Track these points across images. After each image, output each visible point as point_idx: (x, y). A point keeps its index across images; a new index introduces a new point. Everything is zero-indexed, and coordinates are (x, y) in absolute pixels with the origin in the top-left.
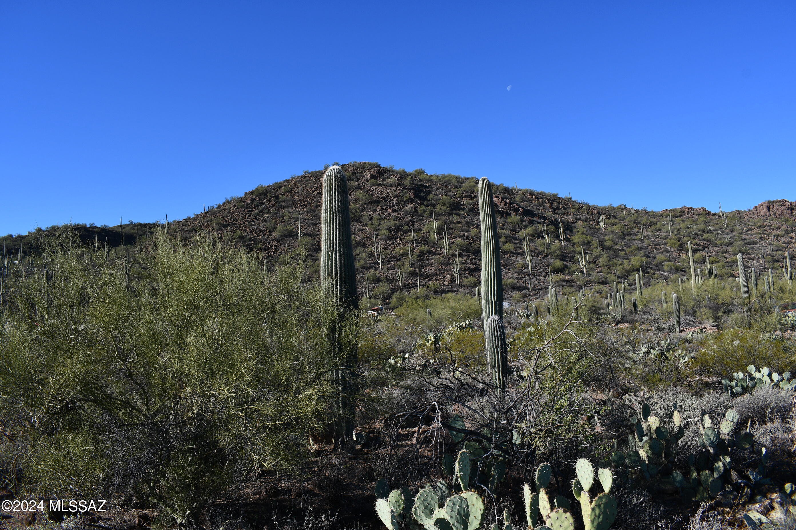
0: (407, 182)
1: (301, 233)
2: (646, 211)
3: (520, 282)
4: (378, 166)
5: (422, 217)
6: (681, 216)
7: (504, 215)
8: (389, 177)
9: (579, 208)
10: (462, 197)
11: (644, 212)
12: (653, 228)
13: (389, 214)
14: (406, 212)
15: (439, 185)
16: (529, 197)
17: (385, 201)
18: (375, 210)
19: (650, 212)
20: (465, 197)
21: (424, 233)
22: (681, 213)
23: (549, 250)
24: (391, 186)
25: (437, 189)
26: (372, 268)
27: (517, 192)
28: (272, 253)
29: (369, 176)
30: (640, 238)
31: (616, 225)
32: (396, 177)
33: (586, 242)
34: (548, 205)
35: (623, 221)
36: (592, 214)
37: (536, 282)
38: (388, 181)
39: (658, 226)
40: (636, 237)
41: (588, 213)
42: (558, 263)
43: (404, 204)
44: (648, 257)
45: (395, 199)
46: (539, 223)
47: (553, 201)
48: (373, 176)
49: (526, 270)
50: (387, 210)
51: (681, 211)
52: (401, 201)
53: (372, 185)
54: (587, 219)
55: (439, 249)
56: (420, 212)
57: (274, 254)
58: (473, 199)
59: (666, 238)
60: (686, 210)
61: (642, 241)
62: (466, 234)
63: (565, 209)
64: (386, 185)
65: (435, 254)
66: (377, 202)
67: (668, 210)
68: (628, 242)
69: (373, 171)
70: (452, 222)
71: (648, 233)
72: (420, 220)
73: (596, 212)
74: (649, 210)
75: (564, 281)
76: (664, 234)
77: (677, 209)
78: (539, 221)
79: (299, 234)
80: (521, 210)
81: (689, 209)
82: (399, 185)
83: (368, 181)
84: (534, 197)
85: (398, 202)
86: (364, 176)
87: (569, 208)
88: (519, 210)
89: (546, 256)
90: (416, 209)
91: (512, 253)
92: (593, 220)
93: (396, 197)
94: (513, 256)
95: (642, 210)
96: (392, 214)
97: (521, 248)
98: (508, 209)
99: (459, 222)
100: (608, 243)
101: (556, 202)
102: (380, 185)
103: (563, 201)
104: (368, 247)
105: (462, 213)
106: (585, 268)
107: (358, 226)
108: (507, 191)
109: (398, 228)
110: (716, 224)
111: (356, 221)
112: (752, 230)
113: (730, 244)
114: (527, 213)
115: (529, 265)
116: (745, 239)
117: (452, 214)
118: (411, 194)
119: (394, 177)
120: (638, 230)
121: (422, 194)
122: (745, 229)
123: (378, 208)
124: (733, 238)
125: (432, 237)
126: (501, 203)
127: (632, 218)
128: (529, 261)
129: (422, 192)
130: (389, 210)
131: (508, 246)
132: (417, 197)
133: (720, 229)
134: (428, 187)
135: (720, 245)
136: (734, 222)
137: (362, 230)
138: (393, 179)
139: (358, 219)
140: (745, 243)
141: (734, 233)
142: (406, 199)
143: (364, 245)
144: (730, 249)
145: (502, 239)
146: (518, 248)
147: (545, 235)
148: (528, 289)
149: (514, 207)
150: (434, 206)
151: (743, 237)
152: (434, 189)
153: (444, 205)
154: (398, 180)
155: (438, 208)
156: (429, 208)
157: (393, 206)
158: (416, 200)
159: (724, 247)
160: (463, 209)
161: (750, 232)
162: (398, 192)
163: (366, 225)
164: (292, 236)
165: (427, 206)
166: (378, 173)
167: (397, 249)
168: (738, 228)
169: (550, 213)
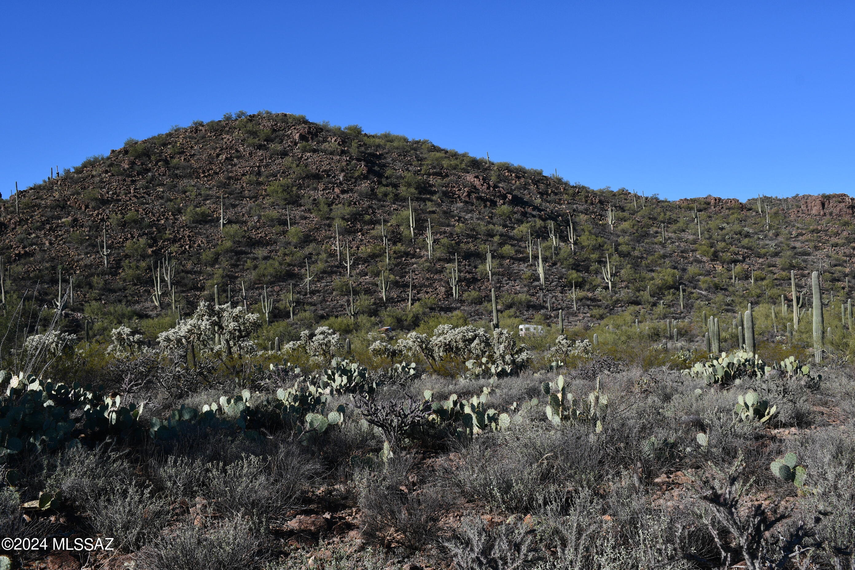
0: (354, 150)
1: (224, 219)
2: (657, 199)
3: (534, 299)
4: (304, 121)
5: (384, 201)
6: (705, 209)
7: (488, 203)
8: (325, 140)
9: (574, 195)
10: (429, 175)
11: (654, 201)
12: (674, 227)
13: (338, 196)
14: (361, 195)
15: (395, 155)
16: (507, 174)
17: (328, 176)
18: (316, 189)
19: (663, 201)
20: (435, 174)
21: (391, 225)
22: (705, 206)
23: (559, 257)
24: (332, 153)
25: (394, 160)
26: (335, 273)
27: (489, 167)
28: (187, 247)
29: (297, 137)
30: (661, 242)
31: (625, 221)
32: (335, 141)
33: (597, 246)
34: (532, 187)
35: (634, 214)
36: (592, 204)
37: (554, 300)
38: (325, 145)
39: (681, 224)
40: (656, 240)
41: (586, 201)
42: (574, 275)
43: (355, 182)
44: (675, 268)
45: (343, 174)
46: (534, 216)
47: (538, 181)
48: (303, 137)
49: (537, 283)
50: (333, 190)
51: (705, 203)
52: (350, 177)
53: (304, 150)
54: (586, 210)
55: (418, 250)
56: (380, 195)
57: (190, 247)
58: (443, 177)
59: (695, 242)
60: (713, 202)
61: (663, 245)
62: (448, 229)
63: (556, 194)
64: (324, 151)
65: (414, 256)
66: (317, 177)
67: (687, 200)
68: (647, 246)
69: (302, 130)
70: (424, 211)
71: (670, 234)
72: (382, 206)
73: (597, 201)
74: (661, 198)
75: (588, 299)
76: (691, 237)
77: (699, 199)
78: (534, 213)
79: (221, 221)
80: (510, 197)
81: (716, 200)
82: (343, 152)
83: (296, 144)
84: (513, 175)
85: (346, 179)
86: (288, 136)
87: (561, 193)
88: (506, 197)
89: (554, 264)
90: (373, 190)
91: (512, 258)
92: (595, 213)
93: (343, 171)
94: (513, 263)
95: (652, 198)
96: (342, 196)
97: (521, 252)
98: (493, 195)
99: (434, 212)
100: (624, 248)
101: (543, 183)
102: (314, 151)
103: (552, 183)
104: (321, 243)
105: (434, 198)
106: (610, 283)
107: (298, 212)
108: (476, 164)
109: (355, 217)
110: (755, 224)
111: (293, 204)
112: (802, 235)
113: (776, 254)
114: (517, 201)
115: (542, 276)
116: (794, 248)
117: (424, 200)
118: (362, 168)
119: (333, 140)
120: (655, 229)
121: (376, 168)
122: (794, 233)
123: (321, 186)
124: (779, 246)
125: (406, 232)
126: (482, 185)
127: (645, 211)
128: (540, 271)
129: (374, 164)
130: (337, 190)
131: (507, 249)
132: (370, 171)
133: (761, 231)
134: (380, 157)
135: (765, 255)
136: (777, 222)
137: (306, 218)
138: (333, 143)
139: (295, 202)
140: (796, 254)
141: (780, 239)
142: (356, 174)
143: (315, 240)
144: (778, 261)
145: (496, 239)
146: (517, 252)
147: (552, 236)
148: (547, 309)
149: (500, 192)
150: (396, 186)
151: (792, 244)
152: (389, 160)
153: (409, 185)
154: (339, 144)
155: (403, 190)
156: (390, 189)
157: (341, 183)
158: (371, 176)
159: (769, 257)
160: (434, 193)
161: (800, 238)
162: (344, 164)
163: (309, 210)
164: (207, 222)
165: (387, 186)
166: (309, 133)
167: (362, 248)
168: (785, 231)
169: (539, 200)
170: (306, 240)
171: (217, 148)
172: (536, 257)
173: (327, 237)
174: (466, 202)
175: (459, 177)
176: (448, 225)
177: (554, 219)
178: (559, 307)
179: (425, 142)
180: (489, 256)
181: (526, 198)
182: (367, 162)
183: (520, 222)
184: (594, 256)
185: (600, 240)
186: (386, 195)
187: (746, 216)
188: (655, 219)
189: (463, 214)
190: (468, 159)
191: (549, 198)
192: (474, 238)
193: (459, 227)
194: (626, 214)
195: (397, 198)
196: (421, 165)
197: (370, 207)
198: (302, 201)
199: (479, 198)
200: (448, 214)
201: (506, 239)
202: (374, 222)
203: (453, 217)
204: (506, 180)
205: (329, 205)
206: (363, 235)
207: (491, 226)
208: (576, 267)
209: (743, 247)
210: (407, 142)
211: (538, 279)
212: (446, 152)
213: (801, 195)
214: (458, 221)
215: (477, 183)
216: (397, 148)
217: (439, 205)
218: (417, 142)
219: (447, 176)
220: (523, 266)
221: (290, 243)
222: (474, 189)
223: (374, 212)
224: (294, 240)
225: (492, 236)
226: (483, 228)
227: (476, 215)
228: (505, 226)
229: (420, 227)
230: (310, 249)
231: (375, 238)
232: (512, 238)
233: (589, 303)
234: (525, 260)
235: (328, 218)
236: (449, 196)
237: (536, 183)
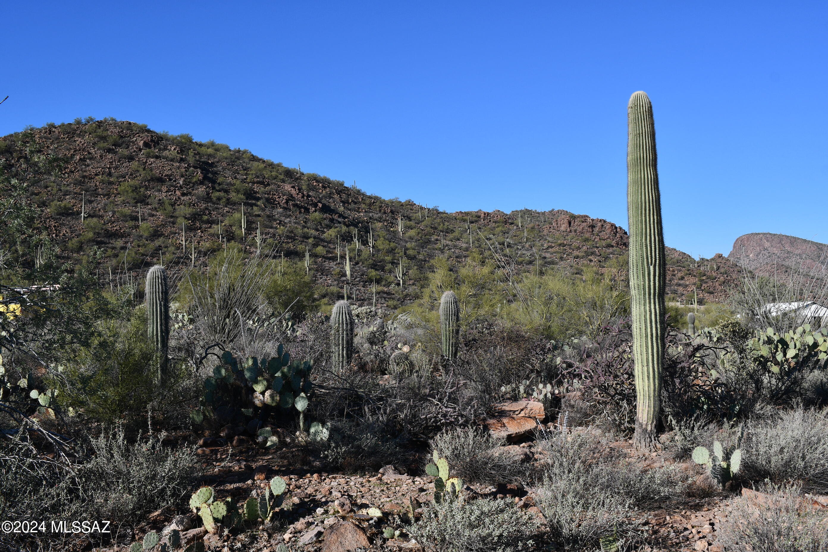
0: (191, 160)
1: (84, 213)
2: (437, 210)
3: (342, 291)
4: (144, 130)
5: (217, 204)
6: (476, 221)
7: (303, 210)
8: (165, 149)
9: (370, 205)
10: (254, 183)
11: (435, 212)
12: (451, 236)
13: (179, 198)
14: (198, 198)
15: (224, 164)
16: (315, 184)
17: (170, 180)
18: (160, 191)
19: (442, 213)
20: (258, 182)
21: (225, 225)
22: (476, 219)
23: (361, 258)
24: (172, 160)
25: (224, 169)
26: (182, 263)
27: (300, 177)
28: (54, 235)
29: (141, 143)
30: (440, 248)
31: (412, 229)
32: (175, 149)
33: (390, 250)
34: (336, 196)
35: (419, 224)
36: (385, 213)
37: (358, 292)
38: (166, 153)
39: (456, 234)
40: (436, 246)
41: (380, 211)
42: (373, 273)
43: (193, 187)
45: (182, 179)
46: (340, 223)
47: (341, 191)
48: (147, 145)
49: (344, 278)
50: (175, 192)
51: (476, 216)
52: (189, 182)
53: (148, 156)
54: (380, 218)
55: (248, 247)
56: (214, 199)
57: (56, 236)
58: (266, 186)
59: (467, 249)
60: (482, 215)
61: (442, 251)
62: (271, 230)
63: (355, 203)
64: (166, 158)
65: (245, 252)
66: (160, 180)
67: (462, 213)
68: (429, 251)
69: (146, 137)
70: (252, 215)
71: (447, 242)
72: (217, 208)
73: (389, 211)
74: (441, 210)
75: (384, 292)
76: (464, 245)
77: (471, 212)
78: (340, 220)
79: (82, 214)
80: (320, 205)
81: (485, 214)
82: (182, 160)
83: (140, 150)
84: (320, 185)
85: (186, 183)
86: (133, 142)
87: (359, 202)
88: (317, 205)
89: (357, 263)
90: (208, 194)
91: (323, 257)
92: (387, 221)
93: (182, 176)
94: (325, 261)
95: (433, 210)
96: (182, 198)
97: (331, 253)
98: (306, 203)
99: (259, 216)
100: (411, 252)
101: (344, 193)
102: (157, 157)
103: (352, 193)
104: (168, 237)
105: (259, 203)
106: (401, 281)
107: (146, 210)
108: (289, 174)
109: (195, 217)
110: (515, 236)
111: (141, 202)
112: (552, 247)
113: (530, 262)
114: (326, 209)
115: (348, 273)
116: (545, 258)
117: (252, 205)
118: (199, 175)
119: (173, 148)
120: (436, 237)
121: (210, 175)
122: (546, 246)
123: (164, 189)
124: (533, 256)
125: (238, 232)
126: (298, 194)
127: (427, 221)
128: (347, 268)
129: (208, 172)
130: (178, 193)
131: (320, 249)
132: (205, 178)
133: (520, 243)
134: (212, 165)
135: (521, 263)
136: (533, 236)
137: (153, 215)
138: (172, 151)
139: (143, 201)
140: (545, 263)
141: (534, 250)
142: (194, 180)
143: (162, 235)
144: (532, 267)
145: (311, 240)
146: (328, 252)
147: (356, 240)
148: (353, 299)
149: (312, 200)
150: (226, 191)
151: (543, 255)
152: (220, 168)
153: (238, 191)
154: (178, 153)
155: (233, 196)
156: (222, 194)
157: (181, 187)
158: (207, 182)
159: (525, 265)
160: (258, 199)
161: (550, 250)
162: (183, 170)
163: (156, 209)
164: (68, 215)
165: (219, 191)
166: (152, 141)
167: (202, 243)
168: (538, 244)
169: (342, 208)
170: (156, 234)
171: (71, 149)
172: (343, 257)
173: (172, 233)
174: (285, 208)
175: (279, 186)
176: (272, 227)
177: (356, 226)
178: (362, 298)
179: (245, 152)
180: (307, 255)
181: (332, 206)
182: (203, 169)
183: (329, 227)
184: (388, 258)
185: (392, 245)
186: (219, 199)
187: (509, 229)
188: (436, 228)
189: (283, 218)
190: (283, 169)
191: (350, 207)
192: (293, 239)
193: (281, 230)
194: (412, 223)
195: (229, 202)
196: (246, 174)
197: (206, 209)
198: (149, 200)
199: (295, 205)
200: (271, 218)
201: (318, 241)
202: (211, 222)
203: (275, 220)
204: (314, 189)
205: (173, 205)
206: (202, 232)
207: (306, 230)
208: (374, 266)
209: (505, 255)
210: (230, 150)
211: (345, 275)
212: (264, 161)
213: (556, 209)
214: (279, 224)
215: (293, 192)
216: (226, 158)
217: (263, 210)
218: (239, 151)
219: (268, 185)
220: (332, 264)
221: (141, 236)
222: (291, 198)
223: (210, 213)
224: (146, 234)
225: (308, 238)
226: (299, 231)
227: (293, 219)
228: (317, 230)
229: (250, 229)
230: (158, 242)
231: (213, 235)
232: (323, 240)
233: (385, 295)
234: (334, 259)
235: (172, 217)
236: (271, 202)
237: (339, 192)
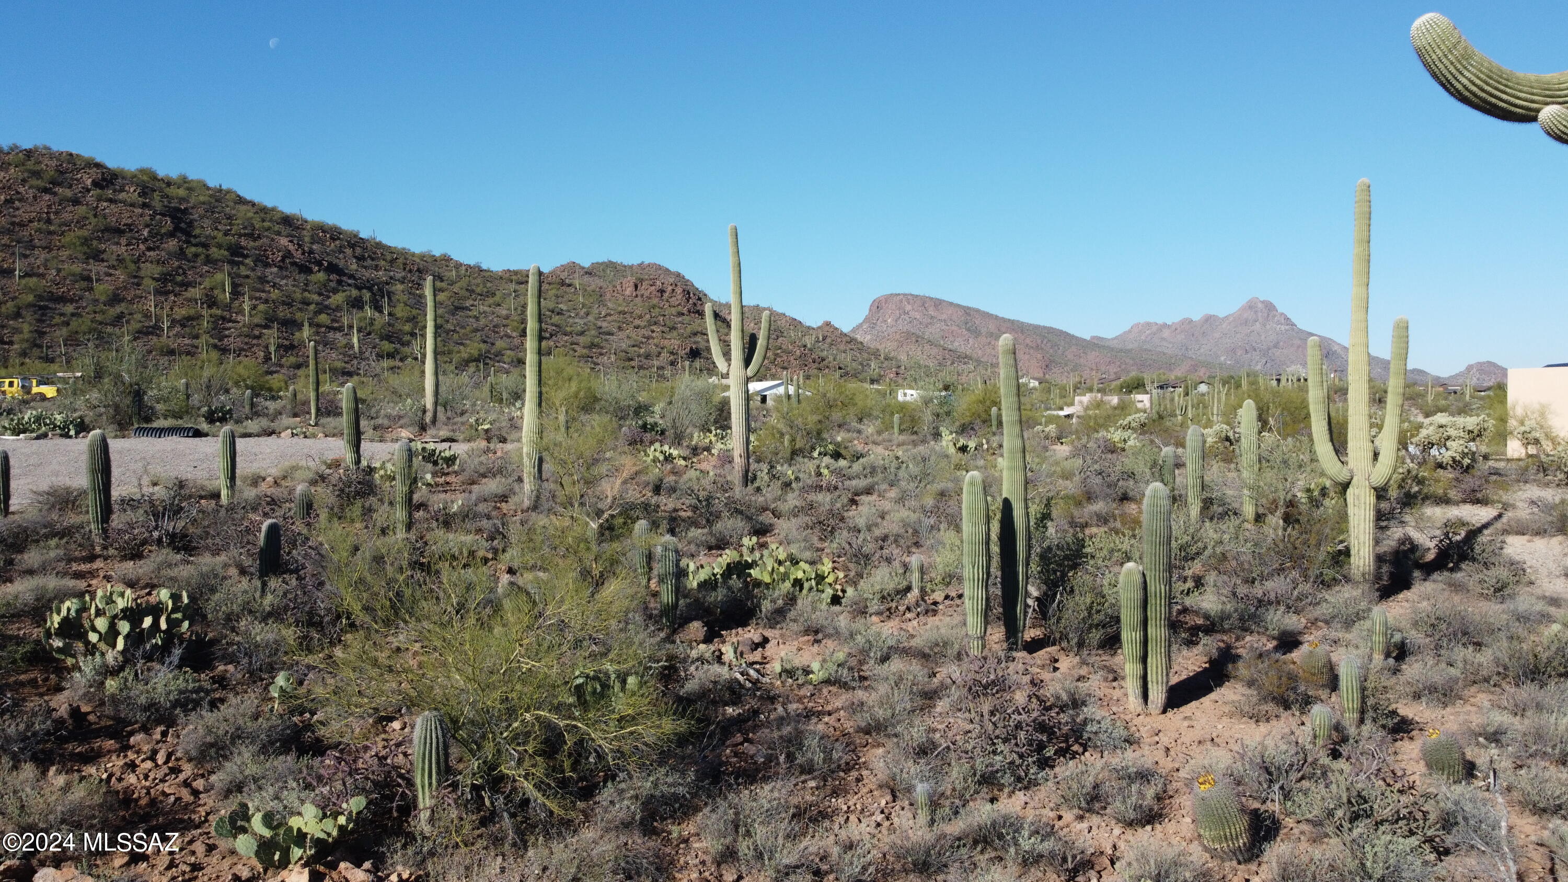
0: (156, 203)
1: (19, 270)
2: (479, 267)
5: (194, 262)
7: (303, 270)
8: (122, 190)
9: (393, 261)
10: (240, 235)
12: (491, 301)
13: (144, 253)
14: (169, 254)
15: (201, 211)
16: (320, 235)
17: (131, 230)
18: (118, 244)
21: (204, 288)
23: (373, 328)
24: (132, 205)
25: (201, 217)
26: (152, 333)
27: (302, 226)
29: (89, 182)
30: (475, 315)
32: (135, 191)
34: (349, 252)
36: (410, 271)
38: (122, 196)
39: (497, 298)
40: (470, 313)
41: (405, 268)
43: (162, 239)
44: (485, 342)
45: (147, 230)
46: (349, 285)
47: (354, 244)
48: (96, 184)
50: (138, 246)
52: (156, 233)
53: (99, 199)
54: (404, 278)
55: (235, 315)
56: (190, 255)
58: (255, 240)
59: (507, 317)
61: (477, 318)
62: (263, 295)
63: (373, 259)
64: (124, 202)
65: (230, 321)
66: (119, 232)
68: (461, 319)
69: (95, 174)
70: (239, 276)
71: (485, 308)
72: (193, 267)
73: (417, 268)
76: (504, 312)
78: (350, 281)
79: (17, 272)
80: (326, 264)
82: (145, 206)
83: (89, 191)
84: (328, 236)
85: (151, 235)
86: (78, 180)
88: (322, 263)
89: (369, 334)
90: (181, 249)
91: (327, 327)
92: (412, 281)
93: (147, 226)
94: (329, 332)
96: (148, 254)
97: (337, 321)
98: (308, 261)
99: (247, 277)
101: (359, 247)
102: (111, 201)
103: (369, 246)
104: (131, 302)
105: (247, 261)
106: (420, 354)
107: (102, 268)
108: (286, 222)
109: (164, 279)
111: (94, 258)
112: (610, 315)
113: (582, 333)
114: (332, 268)
115: (356, 345)
116: (600, 328)
117: (238, 264)
118: (168, 224)
119: (132, 190)
120: (471, 302)
121: (183, 225)
122: (603, 313)
123: (123, 241)
124: (587, 325)
125: (221, 297)
126: (297, 250)
127: (464, 281)
128: (355, 340)
129: (180, 220)
130: (142, 247)
131: (323, 318)
132: (177, 229)
134: (185, 211)
137: (111, 275)
138: (131, 194)
139: (97, 256)
140: (600, 333)
141: (590, 318)
142: (163, 231)
143: (123, 299)
144: (581, 339)
145: (312, 307)
146: (333, 321)
147: (367, 307)
148: (360, 375)
149: (315, 257)
150: (205, 246)
151: (599, 324)
152: (196, 216)
153: (220, 246)
154: (139, 196)
155: (214, 252)
156: (200, 250)
157: (146, 240)
158: (179, 235)
160: (246, 257)
161: (608, 318)
162: (147, 218)
163: (114, 266)
165: (196, 245)
166: (104, 179)
167: (176, 309)
168: (595, 311)
169: (354, 267)
170: (115, 299)
172: (351, 327)
173: (136, 296)
174: (280, 268)
175: (273, 240)
176: (263, 291)
177: (370, 289)
180: (306, 324)
181: (341, 264)
182: (173, 218)
183: (335, 291)
184: (407, 327)
185: (414, 312)
186: (196, 255)
188: (473, 291)
189: (278, 280)
190: (279, 215)
191: (365, 264)
192: (290, 305)
193: (275, 294)
194: (444, 285)
195: (209, 260)
196: (230, 224)
197: (180, 267)
198: (104, 256)
199: (294, 264)
200: (262, 280)
201: (323, 309)
202: (186, 285)
203: (268, 282)
204: (318, 242)
205: (137, 261)
206: (175, 296)
207: (306, 294)
208: (389, 338)
209: (552, 325)
210: (208, 189)
211: (352, 348)
212: (254, 205)
214: (273, 286)
215: (291, 247)
216: (204, 203)
217: (253, 270)
219: (259, 237)
220: (338, 335)
221: (97, 300)
222: (288, 254)
223: (184, 273)
224: (103, 298)
225: (308, 304)
226: (298, 296)
227: (290, 282)
228: (320, 294)
229: (236, 293)
230: (118, 309)
231: (189, 300)
232: (327, 307)
234: (340, 329)
235: (135, 277)
236: (262, 261)
237: (352, 246)
